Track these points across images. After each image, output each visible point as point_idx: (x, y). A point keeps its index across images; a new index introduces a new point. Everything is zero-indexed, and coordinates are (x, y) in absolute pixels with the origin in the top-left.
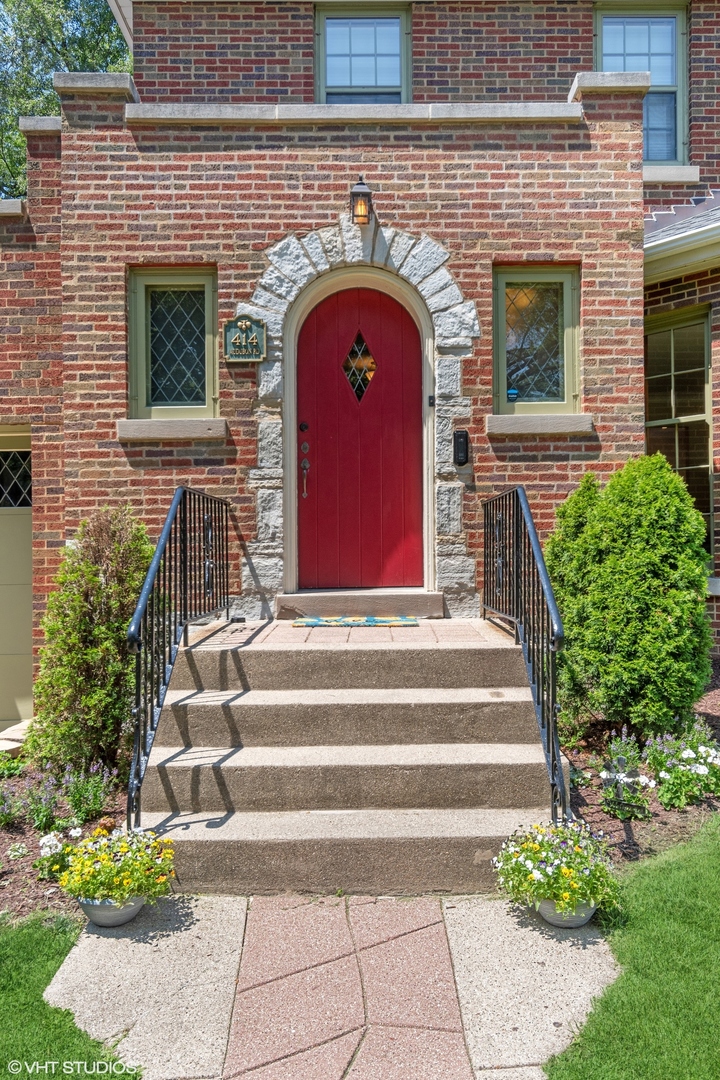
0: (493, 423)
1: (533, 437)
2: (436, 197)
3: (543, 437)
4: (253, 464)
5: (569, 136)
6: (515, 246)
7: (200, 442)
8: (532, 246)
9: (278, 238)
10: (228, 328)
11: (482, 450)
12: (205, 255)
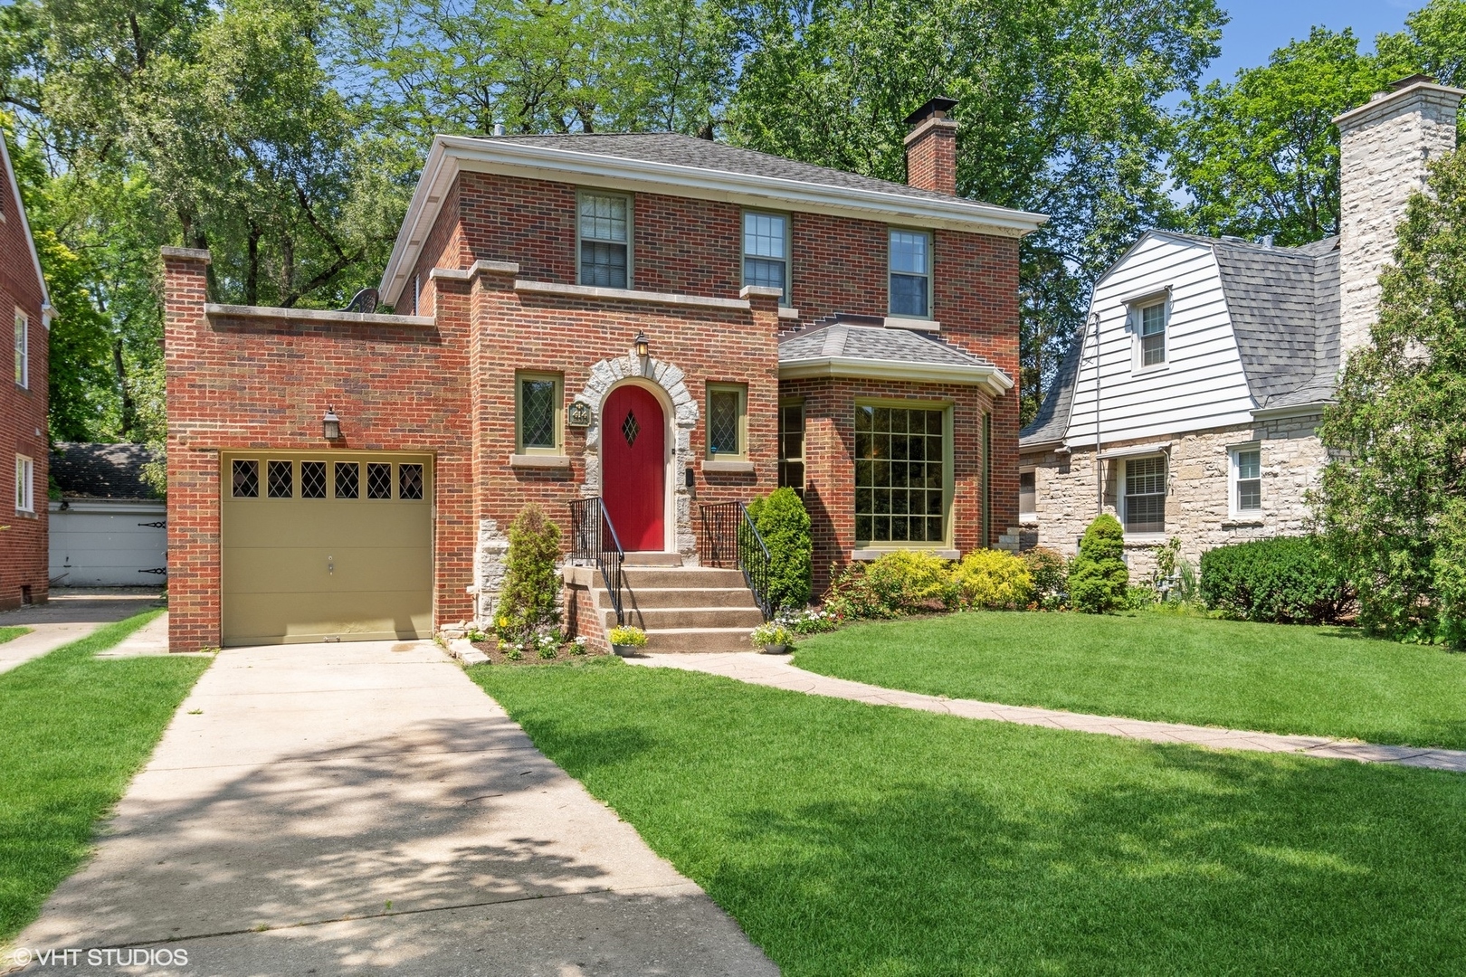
0: (705, 465)
1: (725, 473)
2: (677, 344)
3: (730, 473)
4: (583, 482)
5: (743, 317)
6: (717, 373)
7: (555, 468)
8: (727, 373)
9: (597, 360)
10: (573, 406)
11: (700, 479)
12: (559, 367)
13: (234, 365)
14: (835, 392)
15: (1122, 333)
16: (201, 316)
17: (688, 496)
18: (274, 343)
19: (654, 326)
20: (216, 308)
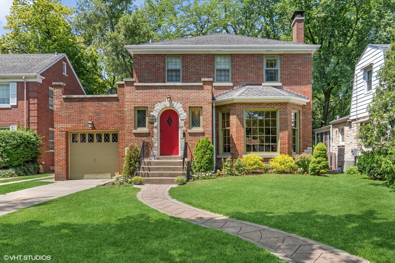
0: (189, 131)
1: (195, 133)
2: (180, 97)
3: (196, 133)
4: (153, 137)
5: (201, 88)
6: (192, 104)
7: (145, 133)
8: (195, 104)
9: (157, 103)
10: (150, 116)
11: (187, 135)
12: (146, 106)
13: (69, 110)
14: (237, 107)
15: (362, 80)
16: (61, 98)
17: (184, 140)
18: (78, 104)
19: (173, 92)
20: (64, 96)
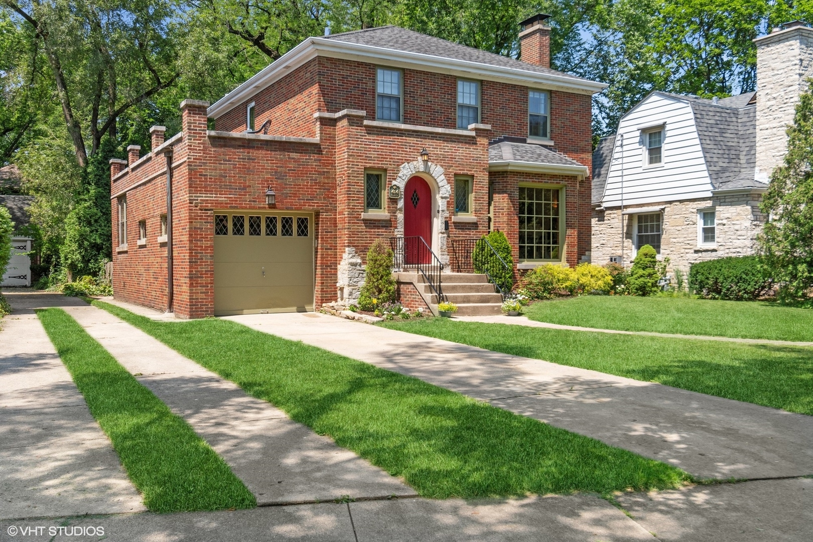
0: (454, 219)
1: (463, 223)
2: (441, 154)
3: (465, 223)
4: (396, 228)
5: (472, 140)
6: (460, 170)
7: (383, 221)
8: (464, 170)
9: (403, 163)
10: (391, 188)
11: (451, 226)
12: (385, 166)
13: (221, 164)
14: (510, 179)
15: (637, 146)
16: (205, 137)
17: (445, 235)
18: (242, 153)
19: (429, 145)
20: (213, 133)
